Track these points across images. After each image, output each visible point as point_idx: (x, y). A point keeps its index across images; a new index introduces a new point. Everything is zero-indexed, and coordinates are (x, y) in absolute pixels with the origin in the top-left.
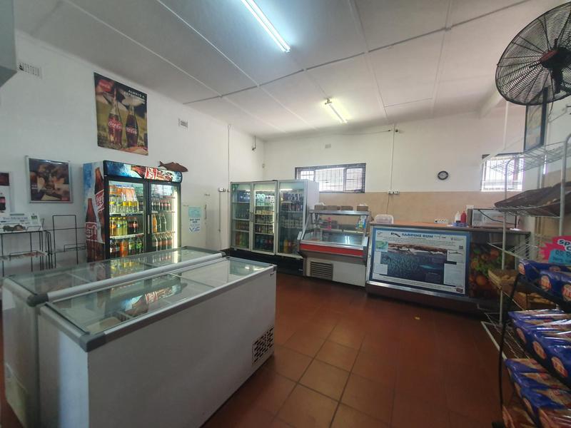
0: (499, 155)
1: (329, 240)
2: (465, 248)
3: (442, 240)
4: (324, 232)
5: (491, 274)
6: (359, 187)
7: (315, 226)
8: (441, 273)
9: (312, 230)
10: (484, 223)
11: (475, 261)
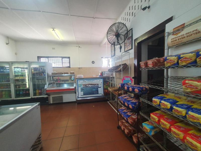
0: (105, 58)
1: (59, 87)
2: (102, 83)
3: (97, 81)
4: (57, 84)
5: (109, 89)
6: (68, 65)
7: (52, 82)
8: (98, 91)
9: (51, 83)
10: (105, 75)
11: (105, 86)
